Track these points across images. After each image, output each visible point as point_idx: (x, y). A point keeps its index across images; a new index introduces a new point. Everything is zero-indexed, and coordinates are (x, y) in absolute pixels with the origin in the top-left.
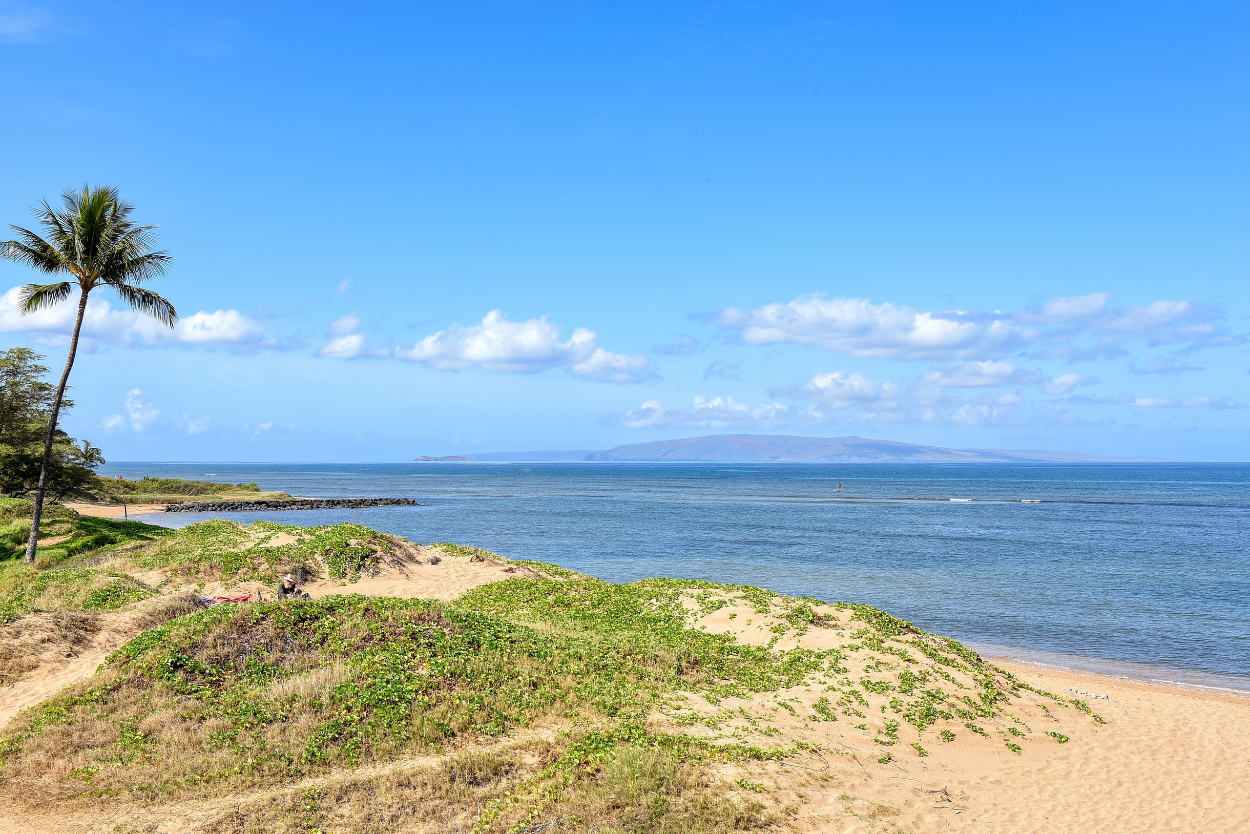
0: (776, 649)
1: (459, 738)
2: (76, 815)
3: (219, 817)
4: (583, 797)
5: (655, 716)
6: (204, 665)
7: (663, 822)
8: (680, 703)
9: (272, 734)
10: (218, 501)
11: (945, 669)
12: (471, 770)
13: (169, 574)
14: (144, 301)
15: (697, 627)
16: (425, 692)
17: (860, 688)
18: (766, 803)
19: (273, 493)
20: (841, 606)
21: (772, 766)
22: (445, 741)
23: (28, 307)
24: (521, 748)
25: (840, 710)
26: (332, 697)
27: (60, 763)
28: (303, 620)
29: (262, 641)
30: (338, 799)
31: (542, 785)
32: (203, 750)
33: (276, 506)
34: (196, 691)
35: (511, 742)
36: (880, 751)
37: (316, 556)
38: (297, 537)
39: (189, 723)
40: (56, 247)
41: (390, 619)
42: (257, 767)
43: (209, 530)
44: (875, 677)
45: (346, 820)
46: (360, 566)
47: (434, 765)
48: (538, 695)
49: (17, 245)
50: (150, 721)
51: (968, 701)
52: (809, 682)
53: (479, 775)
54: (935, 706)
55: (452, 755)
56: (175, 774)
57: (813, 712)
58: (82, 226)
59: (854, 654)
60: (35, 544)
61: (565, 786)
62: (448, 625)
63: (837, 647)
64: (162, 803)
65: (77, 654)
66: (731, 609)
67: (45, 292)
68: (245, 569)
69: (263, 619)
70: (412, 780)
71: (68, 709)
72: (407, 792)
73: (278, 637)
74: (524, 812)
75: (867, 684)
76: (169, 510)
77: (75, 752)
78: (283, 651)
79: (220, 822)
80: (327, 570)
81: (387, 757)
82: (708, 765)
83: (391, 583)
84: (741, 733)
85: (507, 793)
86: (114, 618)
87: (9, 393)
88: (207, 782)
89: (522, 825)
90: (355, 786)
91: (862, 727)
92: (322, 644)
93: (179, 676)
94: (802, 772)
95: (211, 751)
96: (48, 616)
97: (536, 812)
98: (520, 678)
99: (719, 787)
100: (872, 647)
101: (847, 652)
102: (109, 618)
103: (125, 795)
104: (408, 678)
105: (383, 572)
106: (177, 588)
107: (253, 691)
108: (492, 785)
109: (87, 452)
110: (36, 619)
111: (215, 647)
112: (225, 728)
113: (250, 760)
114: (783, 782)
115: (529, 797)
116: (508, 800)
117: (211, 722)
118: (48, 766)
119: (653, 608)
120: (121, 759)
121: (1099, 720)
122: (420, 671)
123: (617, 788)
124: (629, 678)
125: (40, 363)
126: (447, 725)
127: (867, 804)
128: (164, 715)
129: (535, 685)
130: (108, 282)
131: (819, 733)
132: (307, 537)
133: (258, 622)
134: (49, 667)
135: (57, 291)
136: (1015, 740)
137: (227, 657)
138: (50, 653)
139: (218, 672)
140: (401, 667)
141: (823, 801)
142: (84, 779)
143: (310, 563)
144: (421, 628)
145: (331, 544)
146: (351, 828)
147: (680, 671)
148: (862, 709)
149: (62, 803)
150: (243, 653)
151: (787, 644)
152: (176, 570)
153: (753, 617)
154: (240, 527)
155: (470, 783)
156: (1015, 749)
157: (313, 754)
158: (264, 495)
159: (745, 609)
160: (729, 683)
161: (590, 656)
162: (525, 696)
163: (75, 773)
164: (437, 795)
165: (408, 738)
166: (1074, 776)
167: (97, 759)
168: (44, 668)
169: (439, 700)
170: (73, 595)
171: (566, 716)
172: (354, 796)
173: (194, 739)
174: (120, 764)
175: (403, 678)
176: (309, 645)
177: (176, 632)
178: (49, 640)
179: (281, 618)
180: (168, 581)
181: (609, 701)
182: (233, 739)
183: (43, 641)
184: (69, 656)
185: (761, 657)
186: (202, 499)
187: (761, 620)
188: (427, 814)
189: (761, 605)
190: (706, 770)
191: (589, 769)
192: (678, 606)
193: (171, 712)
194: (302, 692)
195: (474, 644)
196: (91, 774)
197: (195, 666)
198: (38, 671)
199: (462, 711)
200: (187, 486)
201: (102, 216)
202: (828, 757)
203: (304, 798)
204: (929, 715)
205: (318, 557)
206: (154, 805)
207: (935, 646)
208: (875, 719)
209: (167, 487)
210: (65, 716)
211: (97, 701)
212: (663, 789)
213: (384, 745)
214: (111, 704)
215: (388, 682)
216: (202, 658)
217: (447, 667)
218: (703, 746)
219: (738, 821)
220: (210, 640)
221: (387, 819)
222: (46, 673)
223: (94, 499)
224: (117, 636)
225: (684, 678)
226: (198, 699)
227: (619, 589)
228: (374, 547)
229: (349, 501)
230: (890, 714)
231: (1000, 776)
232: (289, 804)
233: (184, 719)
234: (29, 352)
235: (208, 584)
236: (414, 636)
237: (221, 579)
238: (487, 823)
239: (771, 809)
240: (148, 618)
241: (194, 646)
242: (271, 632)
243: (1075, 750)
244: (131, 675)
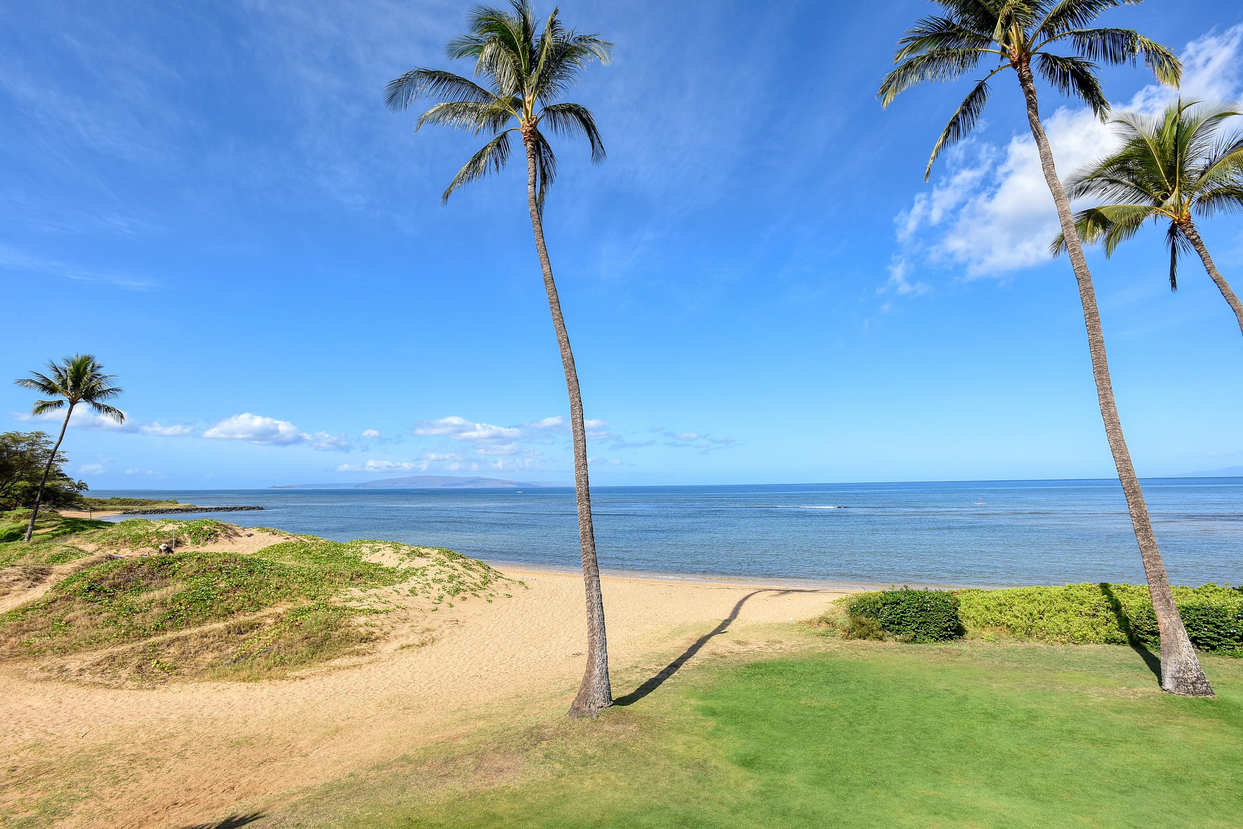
0: (399, 569)
1: (236, 614)
2: (18, 664)
3: (102, 658)
4: (292, 635)
5: (334, 599)
6: (107, 588)
7: (327, 643)
8: (347, 593)
9: (137, 619)
10: (153, 509)
11: (468, 572)
12: (239, 628)
13: (100, 545)
14: (106, 411)
15: (367, 560)
16: (221, 595)
17: (431, 582)
18: (376, 631)
19: (186, 504)
20: (434, 548)
21: (382, 616)
22: (229, 616)
23: (37, 412)
24: (266, 616)
25: (420, 591)
26: (173, 600)
27: (13, 639)
28: (164, 564)
29: (141, 575)
30: (168, 645)
31: (274, 632)
32: (98, 628)
33: (187, 511)
34: (100, 601)
35: (262, 614)
36: (433, 607)
37: (184, 534)
38: (178, 526)
39: (93, 616)
40: (57, 383)
41: (210, 562)
42: (127, 634)
43: (134, 523)
44: (438, 577)
45: (171, 655)
46: (208, 539)
47: (221, 627)
48: (279, 593)
49: (32, 381)
50: (71, 615)
51: (475, 584)
52: (411, 581)
53: (243, 629)
54: (461, 587)
55: (231, 621)
56: (80, 641)
57: (408, 593)
58: (73, 373)
59: (432, 568)
60: (31, 533)
61: (285, 631)
62: (239, 564)
63: (425, 566)
64: (70, 655)
65: (34, 586)
66: (383, 552)
67: (48, 405)
68: (144, 542)
69: (142, 565)
70: (208, 634)
71: (23, 613)
72: (205, 640)
73: (149, 573)
74: (263, 644)
75: (434, 580)
76: (125, 513)
77: (24, 634)
78: (151, 579)
79: (102, 661)
80: (190, 541)
81: (197, 625)
82: (353, 617)
83: (223, 546)
84: (372, 603)
85: (256, 636)
86: (61, 568)
87: (29, 454)
88: (97, 643)
89: (261, 650)
90: (178, 639)
91: (428, 598)
92: (173, 575)
93: (92, 594)
94: (395, 617)
95: (102, 628)
96: (20, 568)
97: (268, 644)
98: (271, 586)
99: (356, 626)
100: (440, 565)
101: (430, 567)
102: (57, 567)
103: (50, 652)
104: (214, 589)
105: (220, 541)
106: (104, 552)
107: (131, 599)
108: (249, 634)
109: (79, 484)
110: (11, 570)
111: (113, 579)
112: (112, 617)
113: (123, 631)
114: (386, 622)
115: (266, 637)
116: (256, 640)
117: (105, 614)
118: (6, 641)
119: (349, 553)
120: (50, 635)
121: (527, 588)
122: (221, 585)
123: (308, 630)
124: (326, 583)
125: (49, 439)
126: (231, 609)
127: (421, 628)
128: (78, 613)
129: (278, 588)
130: (86, 401)
131: (409, 602)
132: (184, 526)
133: (139, 566)
134: (16, 593)
135: (55, 404)
136: (490, 598)
137: (120, 584)
138: (19, 586)
139: (114, 591)
140: (211, 584)
141: (403, 628)
142: (26, 646)
143: (181, 538)
144: (225, 566)
145: (193, 529)
146: (173, 658)
147: (352, 579)
148: (430, 590)
149: (11, 659)
150: (130, 581)
151: (405, 566)
152: (105, 543)
153: (392, 555)
154: (152, 522)
155: (238, 633)
156: (490, 601)
157: (158, 626)
158: (181, 505)
159: (389, 552)
160: (374, 583)
161: (308, 574)
162: (273, 593)
163: (21, 644)
164: (220, 640)
165: (209, 616)
166: (510, 610)
167: (36, 636)
168: (13, 594)
169: (228, 598)
170: (40, 557)
171: (291, 601)
172: (177, 643)
173: (93, 623)
174: (49, 638)
175: (211, 588)
176: (166, 576)
177: (92, 573)
178: (18, 580)
179: (152, 564)
180: (99, 549)
181: (313, 593)
182: (115, 622)
183: (14, 581)
184: (30, 587)
185: (392, 572)
186: (144, 508)
187: (395, 556)
188: (214, 649)
189: (397, 549)
190: (352, 619)
191: (297, 624)
192: (360, 552)
193: (84, 611)
194: (157, 598)
195: (251, 572)
196: (31, 644)
197: (102, 588)
198: (9, 595)
199: (239, 602)
200: (136, 502)
201: (85, 368)
202: (409, 611)
203: (150, 647)
204: (457, 591)
205: (186, 535)
206: (66, 656)
207: (471, 563)
208: (435, 594)
209: (124, 502)
210: (20, 617)
211: (41, 608)
212: (330, 629)
213: (197, 619)
214: (49, 609)
215: (203, 591)
216: (105, 585)
217: (235, 583)
218: (352, 610)
219: (362, 639)
220: (111, 576)
221: (193, 652)
222: (14, 596)
223: (79, 509)
224: (61, 576)
225: (352, 582)
226: (100, 604)
227: (335, 546)
228: (216, 530)
229: (227, 508)
230: (442, 592)
231: (481, 612)
232: (141, 649)
233: (90, 614)
234: (43, 434)
235: (122, 550)
236: (220, 570)
237: (130, 547)
238: (244, 650)
239: (378, 633)
240: (81, 567)
241: (102, 579)
242: (146, 571)
243: (513, 600)
244: (64, 595)
